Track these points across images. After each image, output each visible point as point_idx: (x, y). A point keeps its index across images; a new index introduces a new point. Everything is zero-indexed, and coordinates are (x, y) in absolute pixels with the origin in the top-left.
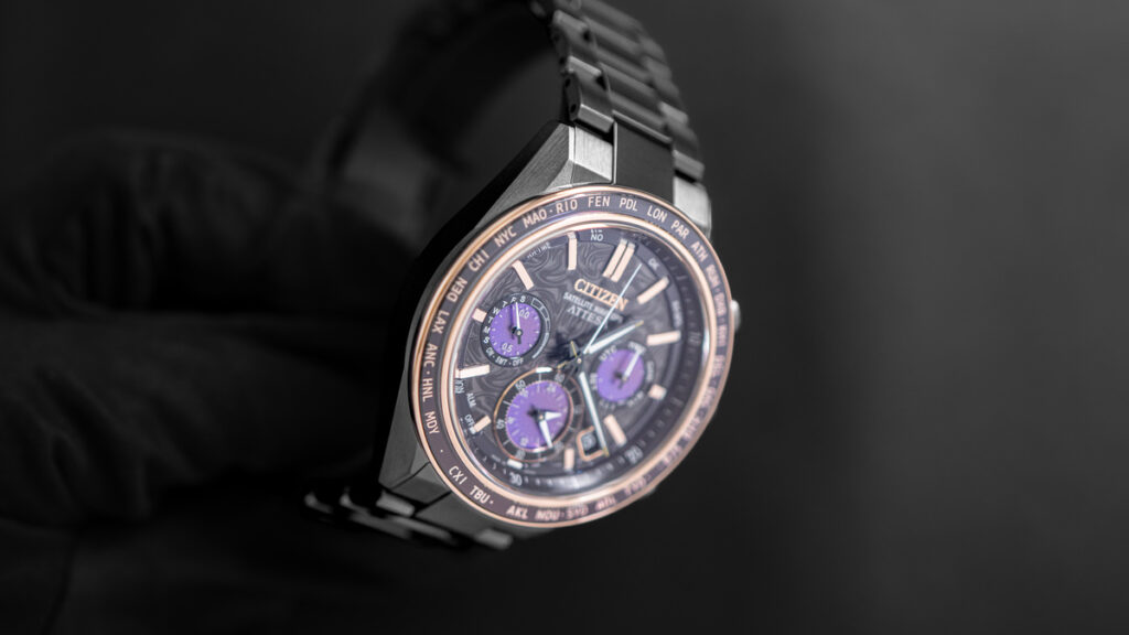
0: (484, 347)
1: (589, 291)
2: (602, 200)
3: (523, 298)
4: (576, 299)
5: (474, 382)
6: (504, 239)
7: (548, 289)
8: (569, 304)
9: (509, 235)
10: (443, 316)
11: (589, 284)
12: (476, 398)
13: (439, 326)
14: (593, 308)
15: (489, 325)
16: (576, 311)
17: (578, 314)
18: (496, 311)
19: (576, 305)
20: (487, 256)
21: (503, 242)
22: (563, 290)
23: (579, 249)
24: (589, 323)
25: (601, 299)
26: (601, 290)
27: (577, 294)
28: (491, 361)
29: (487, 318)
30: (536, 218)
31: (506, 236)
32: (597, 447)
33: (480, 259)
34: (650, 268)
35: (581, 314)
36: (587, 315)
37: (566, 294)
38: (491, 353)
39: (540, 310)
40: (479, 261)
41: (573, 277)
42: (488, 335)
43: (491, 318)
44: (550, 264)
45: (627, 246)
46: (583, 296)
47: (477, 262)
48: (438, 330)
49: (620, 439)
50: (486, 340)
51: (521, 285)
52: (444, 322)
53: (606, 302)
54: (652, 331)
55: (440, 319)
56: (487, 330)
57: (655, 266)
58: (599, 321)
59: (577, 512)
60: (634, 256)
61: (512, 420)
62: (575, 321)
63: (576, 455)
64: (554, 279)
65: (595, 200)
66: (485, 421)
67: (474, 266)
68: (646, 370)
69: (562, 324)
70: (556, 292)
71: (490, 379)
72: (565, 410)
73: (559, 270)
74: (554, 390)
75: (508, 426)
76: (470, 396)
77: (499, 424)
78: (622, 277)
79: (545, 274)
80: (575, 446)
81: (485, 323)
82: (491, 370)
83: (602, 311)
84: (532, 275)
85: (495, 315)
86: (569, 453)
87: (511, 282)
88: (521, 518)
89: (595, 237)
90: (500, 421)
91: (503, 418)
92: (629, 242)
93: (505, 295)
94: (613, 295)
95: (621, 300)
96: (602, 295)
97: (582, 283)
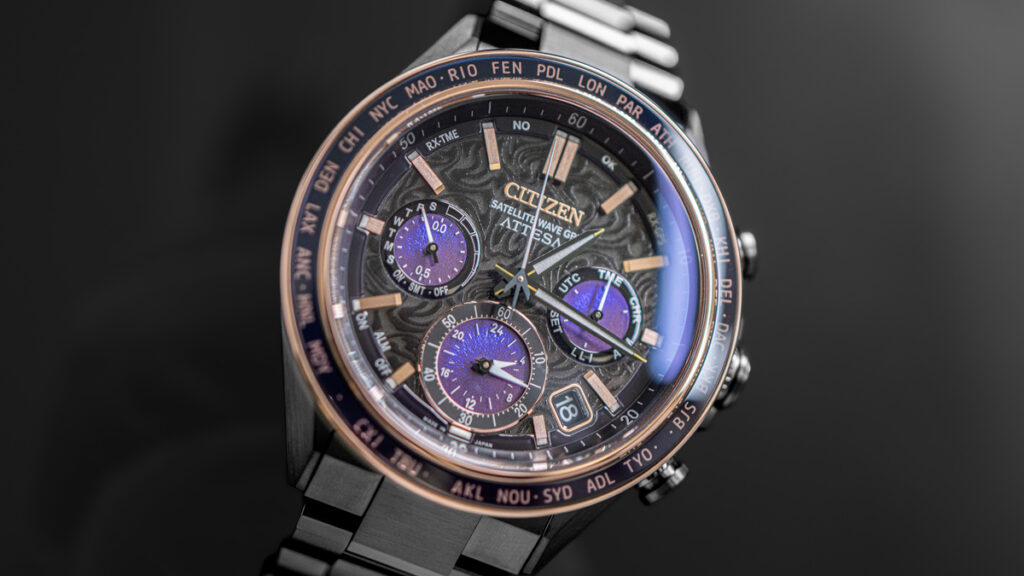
0: (391, 269)
1: (526, 198)
2: (510, 65)
3: (433, 206)
4: (510, 209)
5: (380, 314)
6: (382, 112)
7: (468, 195)
8: (499, 215)
9: (387, 107)
10: (312, 211)
11: (524, 189)
12: (388, 338)
13: (310, 223)
14: (536, 222)
15: (392, 240)
16: (513, 225)
17: (515, 229)
18: (398, 221)
19: (512, 218)
20: (362, 134)
21: (381, 115)
22: (488, 198)
23: (500, 144)
25: (547, 210)
27: (509, 202)
28: (403, 288)
29: (386, 231)
30: (422, 86)
31: (384, 108)
32: (582, 417)
33: (353, 137)
34: (605, 169)
35: (521, 228)
36: (529, 232)
37: (495, 202)
38: (401, 277)
39: (461, 221)
40: (351, 139)
41: (500, 180)
42: (392, 253)
43: (392, 230)
44: (463, 164)
45: (567, 140)
46: (517, 205)
47: (350, 141)
48: (309, 228)
49: (612, 404)
50: (391, 259)
51: (427, 188)
52: (314, 218)
53: (554, 214)
54: (626, 257)
55: (309, 214)
56: (389, 246)
57: (611, 165)
58: (548, 241)
59: (557, 494)
60: (581, 153)
61: (446, 373)
62: (513, 237)
63: (550, 424)
64: (472, 182)
65: (500, 65)
66: (407, 370)
67: (347, 145)
68: (631, 311)
69: (496, 242)
70: (479, 200)
71: (405, 313)
72: (523, 361)
73: (477, 171)
74: (501, 333)
75: (442, 378)
76: (379, 336)
77: (429, 375)
78: (570, 181)
79: (459, 175)
80: (547, 413)
81: (386, 236)
82: (403, 301)
83: (549, 226)
84: (441, 176)
85: (396, 227)
86: (539, 421)
87: (412, 184)
88: (474, 499)
89: (518, 125)
90: (428, 370)
91: (432, 367)
92: (569, 133)
93: (407, 202)
94: (562, 205)
95: (574, 210)
96: (546, 204)
97: (513, 188)
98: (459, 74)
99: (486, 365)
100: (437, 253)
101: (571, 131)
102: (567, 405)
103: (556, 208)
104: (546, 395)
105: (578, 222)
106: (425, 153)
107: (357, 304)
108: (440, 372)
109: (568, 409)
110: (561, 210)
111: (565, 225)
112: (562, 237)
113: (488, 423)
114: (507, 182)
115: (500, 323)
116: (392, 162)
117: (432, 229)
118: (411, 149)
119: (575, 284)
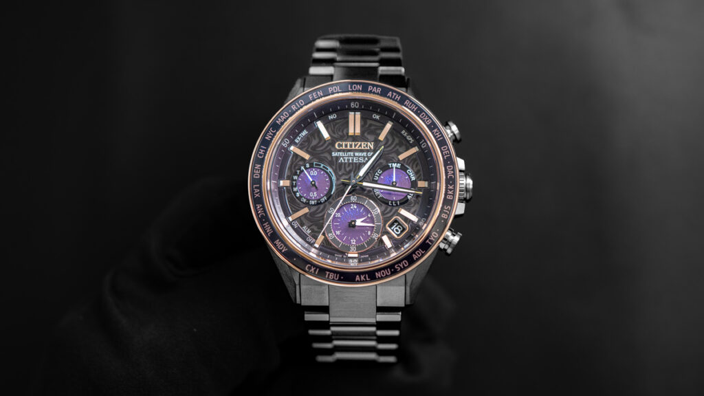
0: (299, 199)
1: (346, 146)
2: (317, 93)
3: (308, 166)
4: (341, 154)
5: (302, 218)
6: (270, 135)
7: (321, 155)
8: (337, 158)
9: (272, 133)
10: (256, 188)
11: (344, 143)
12: (309, 227)
13: (257, 193)
14: (354, 154)
15: (295, 187)
16: (344, 160)
17: (346, 161)
18: (295, 177)
19: (343, 157)
20: (265, 148)
21: (270, 137)
22: (330, 152)
23: (327, 128)
24: (356, 163)
25: (357, 148)
26: (353, 143)
27: (339, 151)
28: (307, 204)
29: (292, 184)
30: (283, 118)
32: (404, 229)
34: (375, 120)
35: (348, 160)
36: (353, 160)
37: (333, 153)
38: (305, 200)
39: (321, 167)
40: (262, 152)
41: (332, 142)
42: (297, 192)
44: (314, 142)
45: (355, 115)
46: (344, 151)
48: (257, 196)
49: (414, 218)
50: (298, 195)
51: (303, 159)
52: (258, 190)
53: (360, 148)
54: (399, 153)
55: (255, 190)
56: (295, 189)
57: (378, 117)
58: (362, 160)
59: (401, 266)
60: (362, 118)
61: (338, 233)
62: (347, 165)
63: (391, 238)
64: (322, 148)
65: (312, 95)
66: (321, 238)
67: (261, 155)
68: (409, 176)
69: (340, 170)
70: (326, 155)
71: (312, 214)
72: (369, 216)
73: (321, 143)
74: (355, 207)
75: (337, 236)
76: (304, 229)
77: (330, 236)
78: (363, 132)
79: (314, 148)
80: (387, 233)
81: (292, 186)
82: (309, 210)
83: (360, 154)
84: (307, 152)
85: (295, 180)
86: (385, 238)
87: (296, 159)
88: (366, 281)
89: (331, 117)
90: (330, 235)
91: (331, 232)
92: (355, 112)
93: (297, 168)
94: (363, 143)
95: (369, 143)
96: (355, 146)
97: (339, 144)
98: (297, 106)
99: (353, 223)
100: (316, 184)
101: (355, 110)
102: (396, 227)
103: (361, 145)
104: (385, 225)
105: (372, 147)
106: (295, 144)
107: (290, 219)
108: (335, 233)
109: (397, 228)
110: (363, 145)
111: (368, 151)
112: (367, 157)
113: (363, 247)
114: (335, 143)
115: (353, 203)
116: (283, 154)
117: (310, 175)
118: (289, 145)
119: (380, 174)
